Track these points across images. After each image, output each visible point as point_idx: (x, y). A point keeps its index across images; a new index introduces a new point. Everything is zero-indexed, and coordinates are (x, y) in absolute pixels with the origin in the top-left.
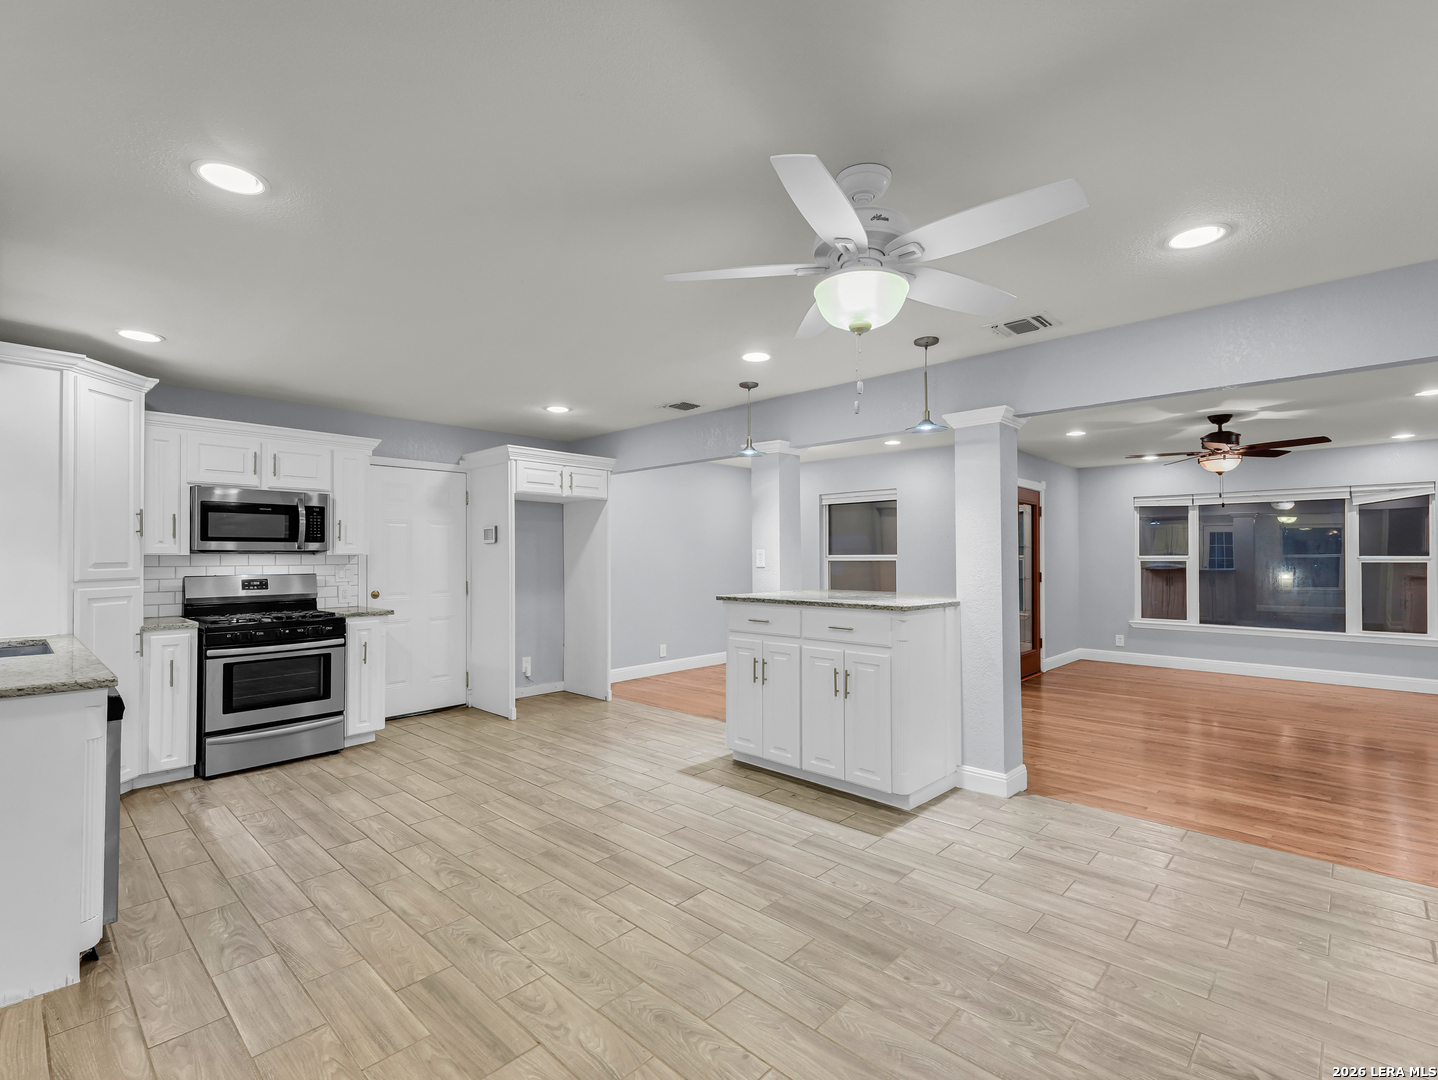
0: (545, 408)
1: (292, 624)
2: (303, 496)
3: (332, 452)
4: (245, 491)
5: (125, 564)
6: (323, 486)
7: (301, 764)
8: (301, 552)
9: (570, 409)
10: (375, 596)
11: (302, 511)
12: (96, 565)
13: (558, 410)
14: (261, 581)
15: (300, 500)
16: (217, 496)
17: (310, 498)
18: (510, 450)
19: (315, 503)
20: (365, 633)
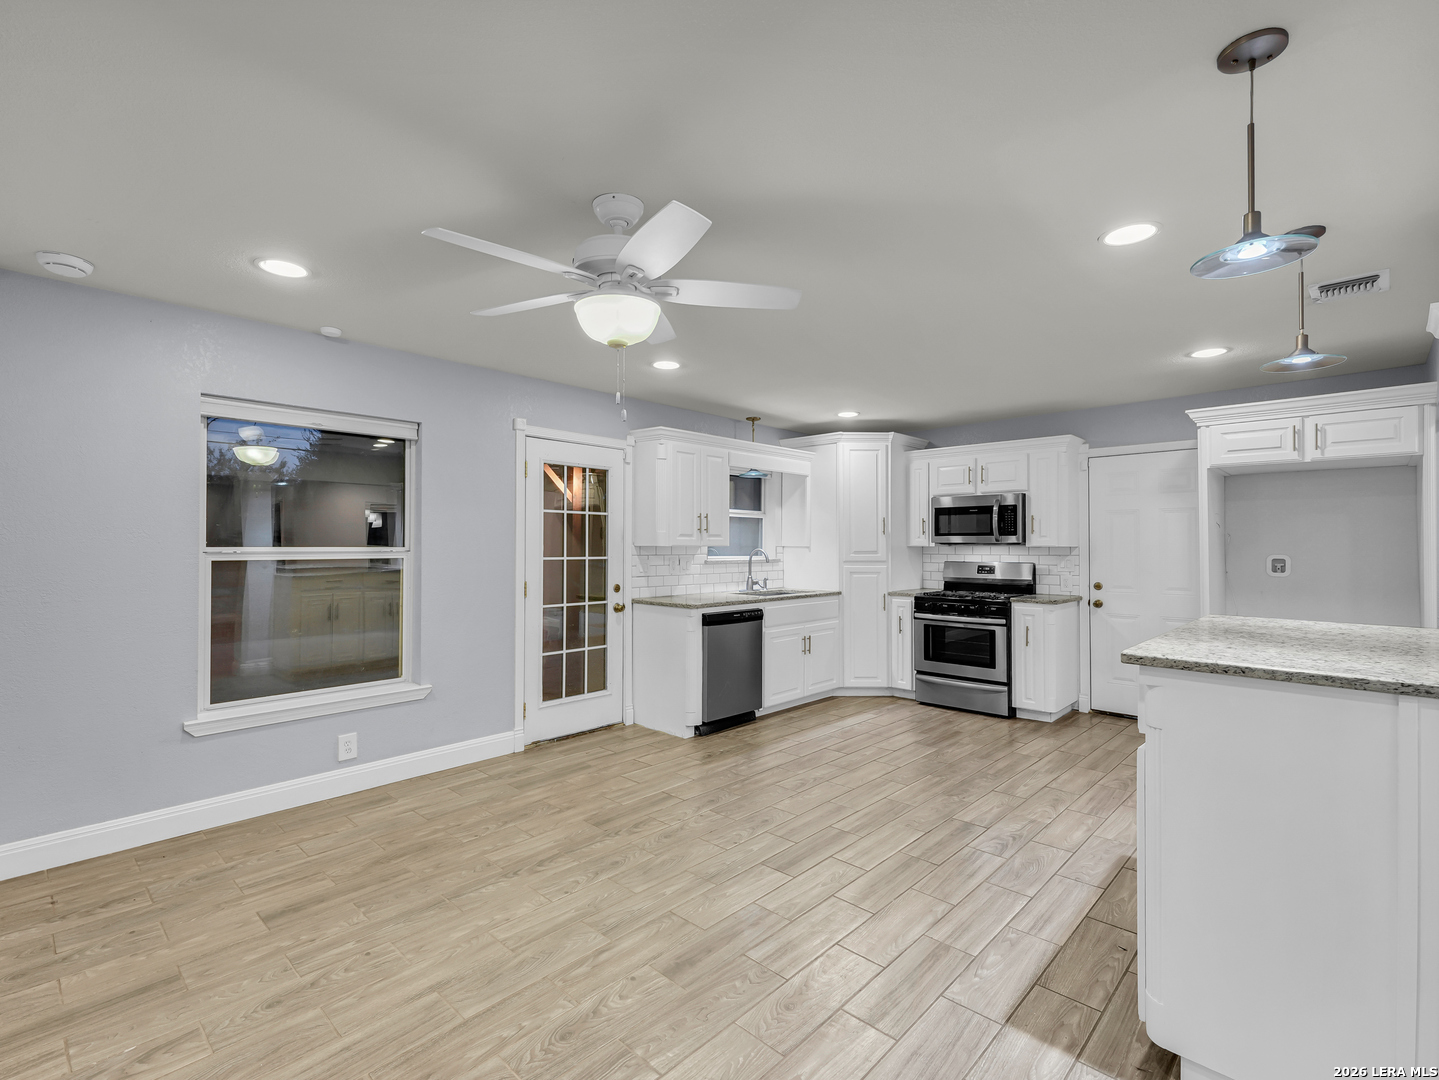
0: (1188, 355)
1: (981, 602)
2: (999, 497)
3: (1028, 455)
4: (955, 498)
5: (876, 552)
6: (1020, 486)
7: (970, 716)
8: (997, 543)
9: (1230, 349)
10: (1098, 587)
11: (995, 508)
12: (855, 552)
13: (1209, 353)
14: (990, 567)
15: (997, 501)
16: (947, 503)
17: (1004, 498)
18: (1191, 416)
19: (1010, 501)
20: (1030, 618)
